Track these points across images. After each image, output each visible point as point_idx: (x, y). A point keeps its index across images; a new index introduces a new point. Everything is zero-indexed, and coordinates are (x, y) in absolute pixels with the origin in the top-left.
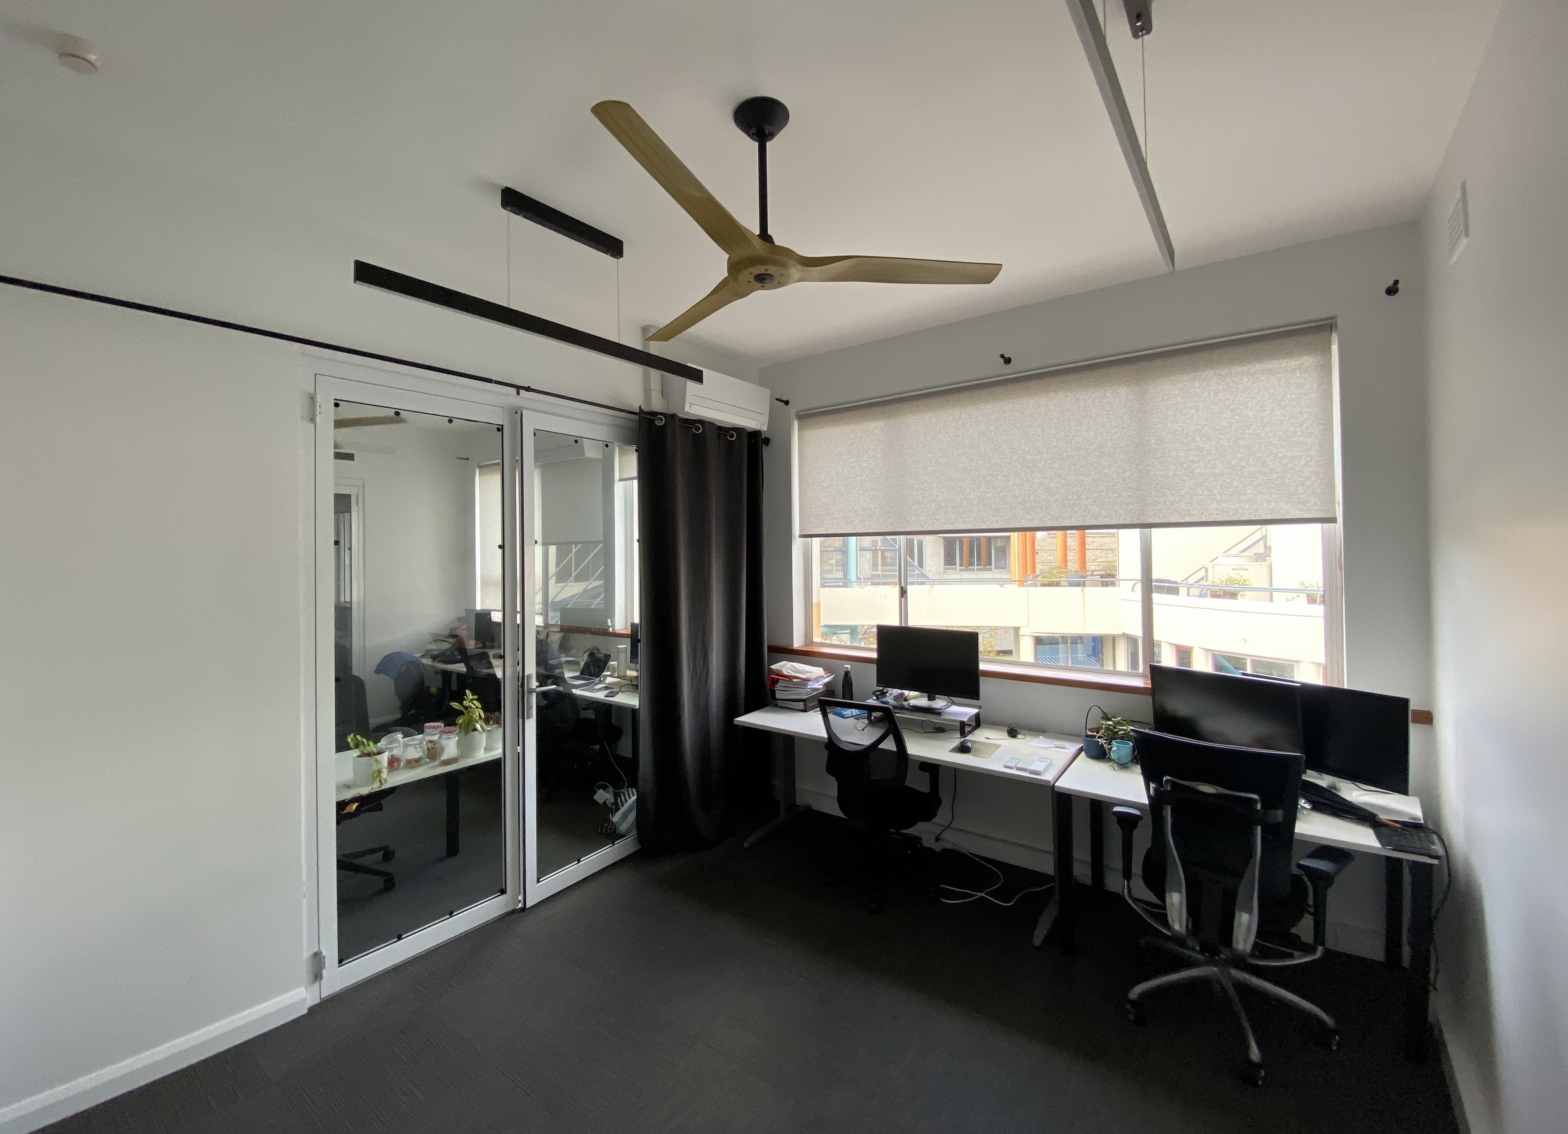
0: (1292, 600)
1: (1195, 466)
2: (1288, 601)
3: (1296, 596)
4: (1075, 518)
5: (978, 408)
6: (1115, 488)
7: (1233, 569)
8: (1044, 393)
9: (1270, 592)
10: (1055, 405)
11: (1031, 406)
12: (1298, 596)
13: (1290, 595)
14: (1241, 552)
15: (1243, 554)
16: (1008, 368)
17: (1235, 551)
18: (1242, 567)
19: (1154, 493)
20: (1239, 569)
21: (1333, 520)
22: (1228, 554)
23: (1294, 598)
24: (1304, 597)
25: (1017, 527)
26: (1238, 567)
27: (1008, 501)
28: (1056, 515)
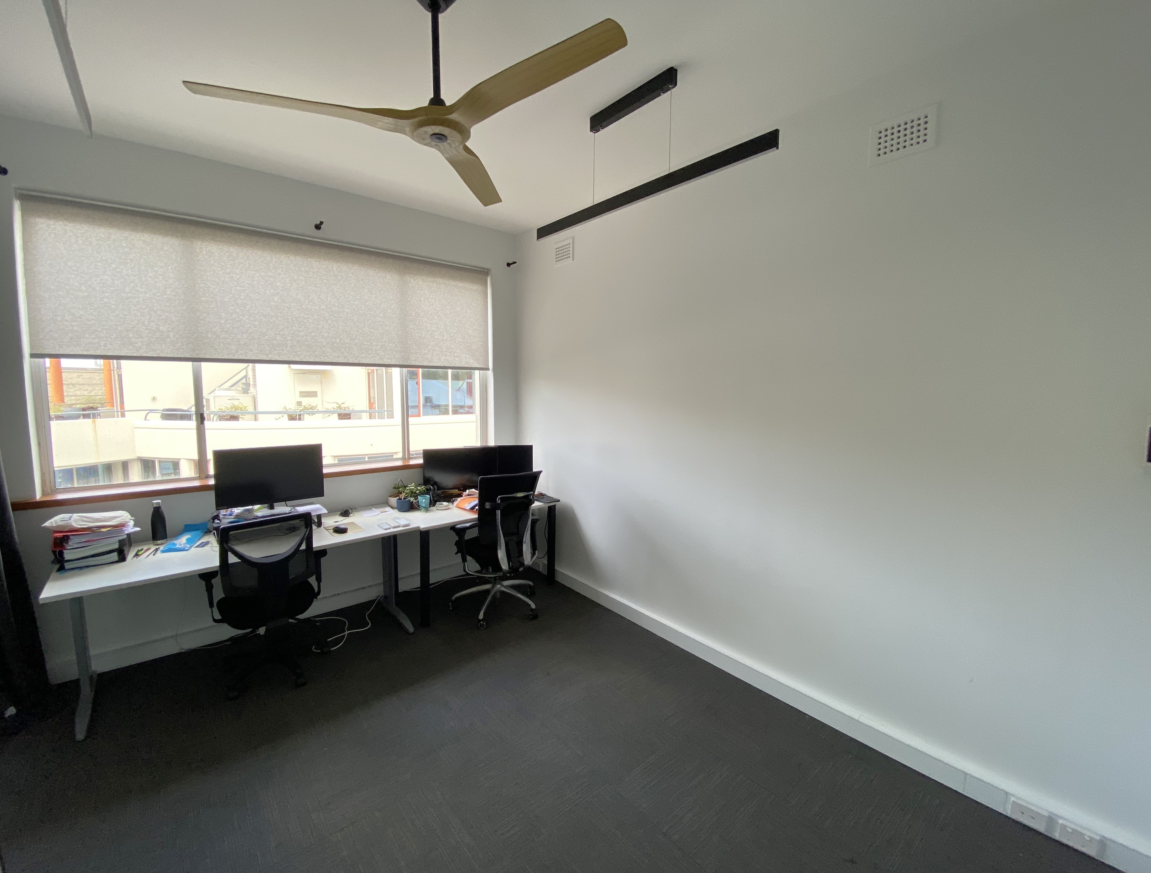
0: (279, 419)
1: (435, 333)
2: (276, 420)
3: (281, 417)
4: (369, 358)
5: (288, 257)
6: (393, 340)
7: (229, 400)
8: (344, 262)
9: (256, 415)
10: (353, 274)
11: (334, 269)
12: (283, 416)
13: (277, 416)
14: (230, 387)
15: (233, 388)
16: (317, 233)
17: (226, 386)
18: (235, 397)
19: (415, 347)
20: (233, 399)
21: (488, 369)
22: (221, 389)
23: (280, 418)
24: (286, 416)
25: (327, 361)
26: (232, 398)
27: (319, 341)
28: (356, 355)
